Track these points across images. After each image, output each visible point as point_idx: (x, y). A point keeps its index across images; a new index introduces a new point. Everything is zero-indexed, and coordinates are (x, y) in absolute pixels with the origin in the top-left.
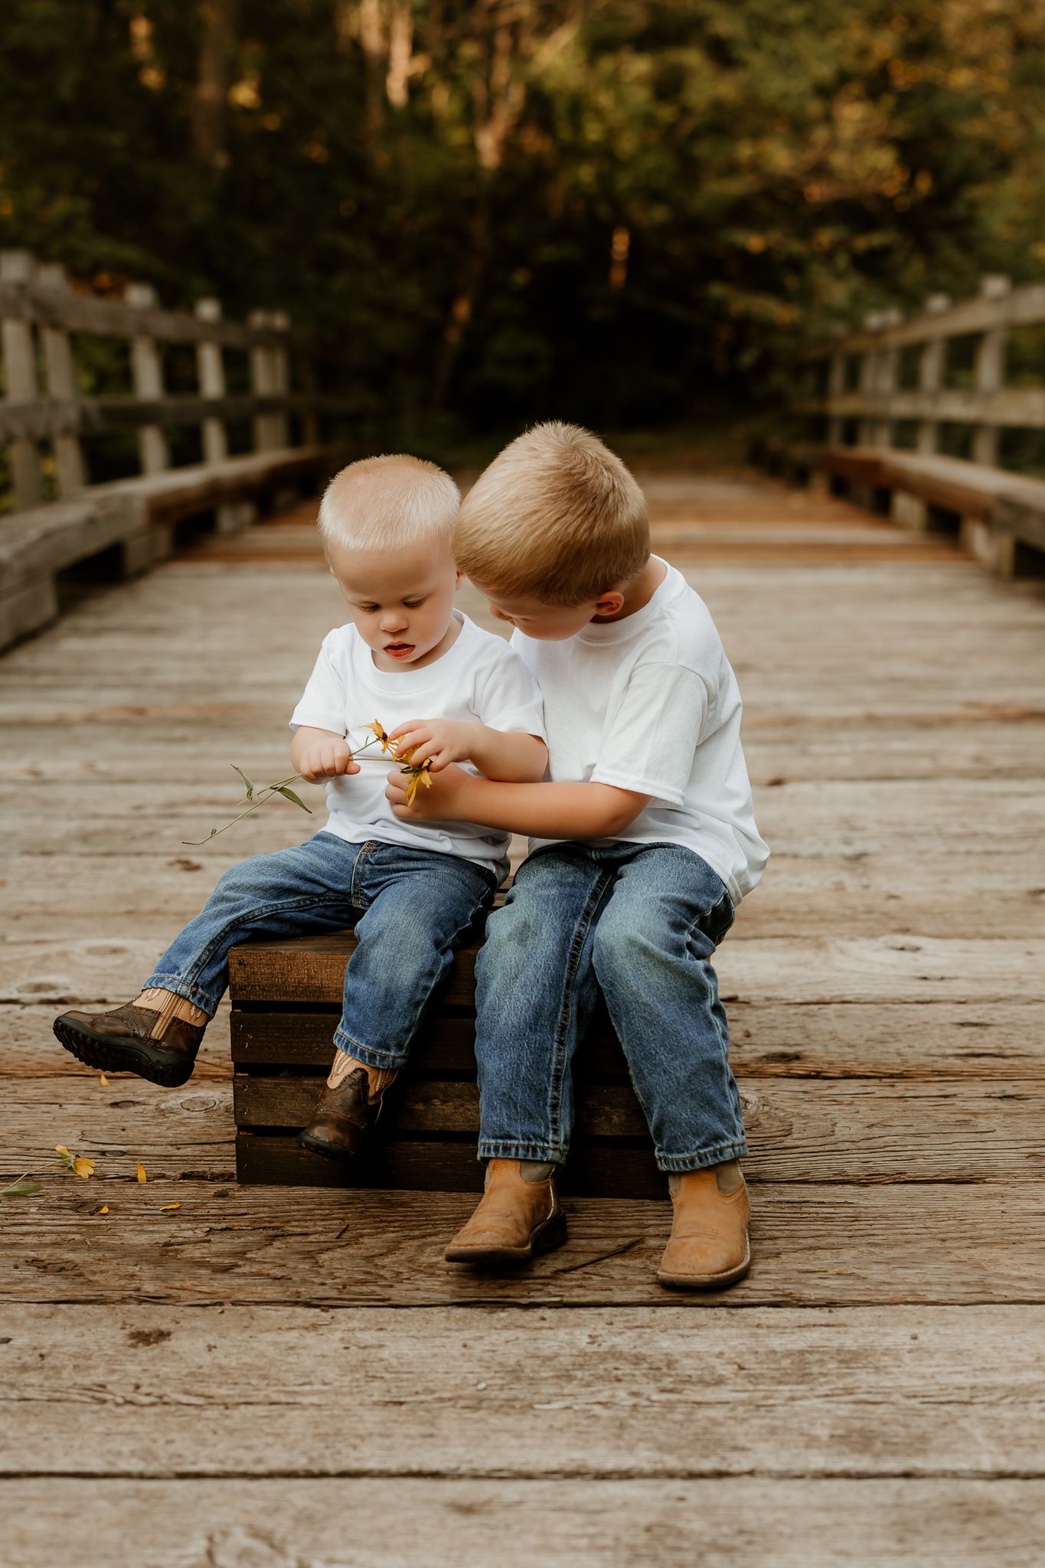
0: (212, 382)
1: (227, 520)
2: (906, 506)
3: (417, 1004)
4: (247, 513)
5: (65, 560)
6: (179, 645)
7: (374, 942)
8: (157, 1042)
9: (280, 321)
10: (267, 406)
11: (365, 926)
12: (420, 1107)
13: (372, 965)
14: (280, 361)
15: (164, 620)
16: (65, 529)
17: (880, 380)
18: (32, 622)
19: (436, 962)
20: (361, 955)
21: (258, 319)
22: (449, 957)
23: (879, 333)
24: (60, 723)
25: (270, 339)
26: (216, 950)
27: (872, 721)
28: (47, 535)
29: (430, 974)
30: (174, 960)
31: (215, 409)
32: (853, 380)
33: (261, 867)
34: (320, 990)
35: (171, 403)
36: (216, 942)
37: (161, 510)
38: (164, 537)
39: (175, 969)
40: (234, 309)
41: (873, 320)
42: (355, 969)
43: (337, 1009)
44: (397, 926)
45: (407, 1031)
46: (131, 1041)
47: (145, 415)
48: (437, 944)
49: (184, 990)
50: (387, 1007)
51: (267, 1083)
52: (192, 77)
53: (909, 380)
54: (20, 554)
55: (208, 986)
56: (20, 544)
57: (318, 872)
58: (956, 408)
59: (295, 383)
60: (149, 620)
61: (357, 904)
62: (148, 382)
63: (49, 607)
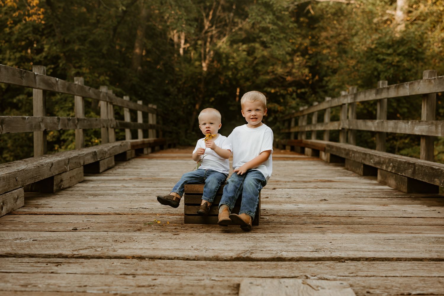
0: (140, 120)
1: (145, 151)
2: (308, 150)
3: (215, 192)
4: (150, 150)
5: (116, 154)
6: (144, 170)
7: (208, 183)
8: (174, 201)
9: (155, 107)
10: (152, 127)
11: (206, 181)
12: (214, 210)
13: (208, 186)
14: (155, 116)
15: (138, 167)
16: (116, 146)
17: (303, 123)
18: (111, 166)
19: (218, 185)
20: (206, 185)
21: (150, 106)
22: (220, 185)
23: (302, 111)
24: (124, 180)
25: (153, 111)
26: (183, 186)
27: (294, 181)
28: (113, 147)
29: (217, 187)
30: (176, 188)
31: (141, 126)
32: (296, 124)
33: (189, 174)
34: (199, 191)
35: (132, 123)
36: (183, 185)
37: (133, 146)
38: (134, 152)
39: (176, 189)
40: (146, 103)
41: (301, 109)
42: (205, 187)
43: (202, 194)
44: (212, 180)
45: (214, 196)
46: (170, 200)
47: (127, 125)
48: (218, 183)
49: (178, 192)
50: (211, 192)
51: (190, 207)
52: (133, 48)
53: (309, 122)
54: (109, 150)
55: (181, 192)
56: (109, 148)
57: (199, 174)
58: (319, 128)
59: (158, 123)
60: (135, 167)
61: (204, 179)
62: (128, 118)
63: (114, 163)
